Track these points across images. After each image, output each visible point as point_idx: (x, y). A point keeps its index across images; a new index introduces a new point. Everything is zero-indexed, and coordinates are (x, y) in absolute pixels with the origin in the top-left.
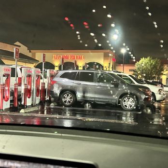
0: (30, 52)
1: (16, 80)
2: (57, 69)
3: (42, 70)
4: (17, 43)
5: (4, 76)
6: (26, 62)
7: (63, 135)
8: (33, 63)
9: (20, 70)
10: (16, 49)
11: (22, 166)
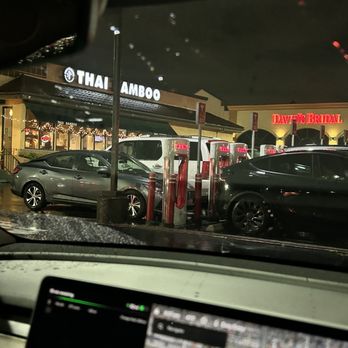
0: (226, 109)
1: (199, 167)
2: (280, 143)
3: (250, 147)
4: (202, 93)
5: (176, 158)
6: (217, 131)
7: (310, 280)
8: (231, 133)
9: (206, 147)
10: (200, 104)
11: (246, 331)
